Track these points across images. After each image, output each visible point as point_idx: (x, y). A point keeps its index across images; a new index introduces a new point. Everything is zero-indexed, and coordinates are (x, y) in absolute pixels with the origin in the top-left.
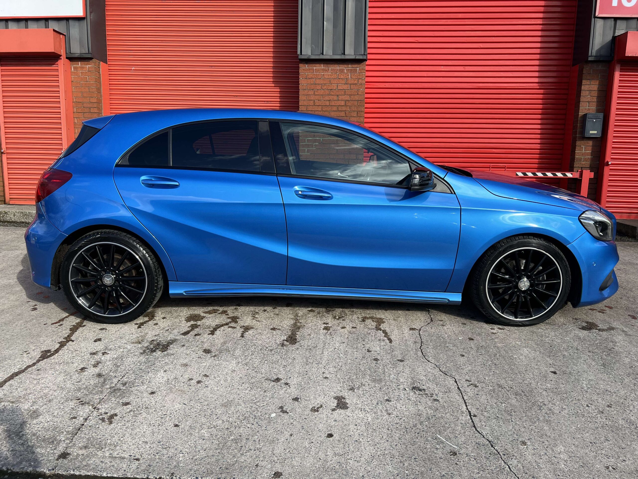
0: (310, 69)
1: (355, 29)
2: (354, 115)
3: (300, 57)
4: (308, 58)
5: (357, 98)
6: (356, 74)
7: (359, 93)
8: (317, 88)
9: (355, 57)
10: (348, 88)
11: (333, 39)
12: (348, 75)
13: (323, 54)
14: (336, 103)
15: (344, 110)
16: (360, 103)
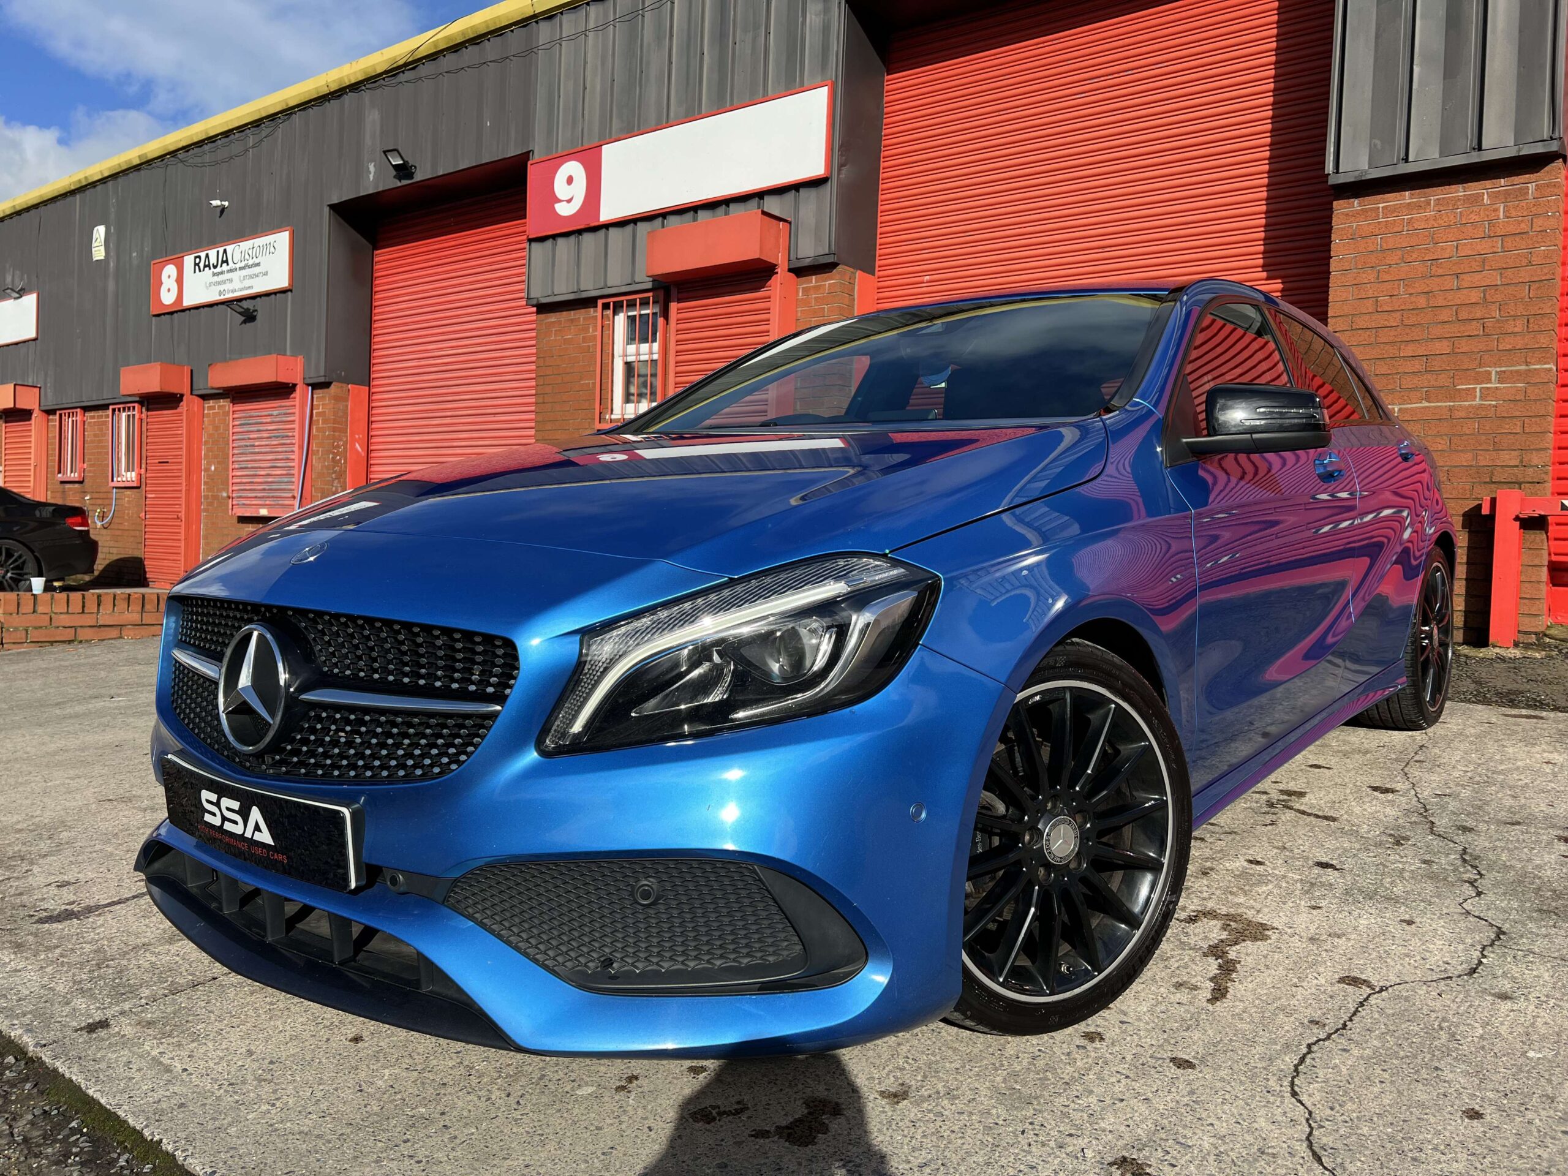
0: (1366, 211)
1: (1519, 67)
2: (1516, 330)
3: (1333, 180)
4: (1360, 179)
5: (1524, 275)
6: (1523, 203)
7: (1535, 260)
8: (1388, 262)
9: (1519, 151)
10: (1495, 250)
11: (1444, 109)
12: (1496, 210)
13: (1406, 160)
14: (1450, 298)
15: (1478, 315)
16: (1538, 288)
